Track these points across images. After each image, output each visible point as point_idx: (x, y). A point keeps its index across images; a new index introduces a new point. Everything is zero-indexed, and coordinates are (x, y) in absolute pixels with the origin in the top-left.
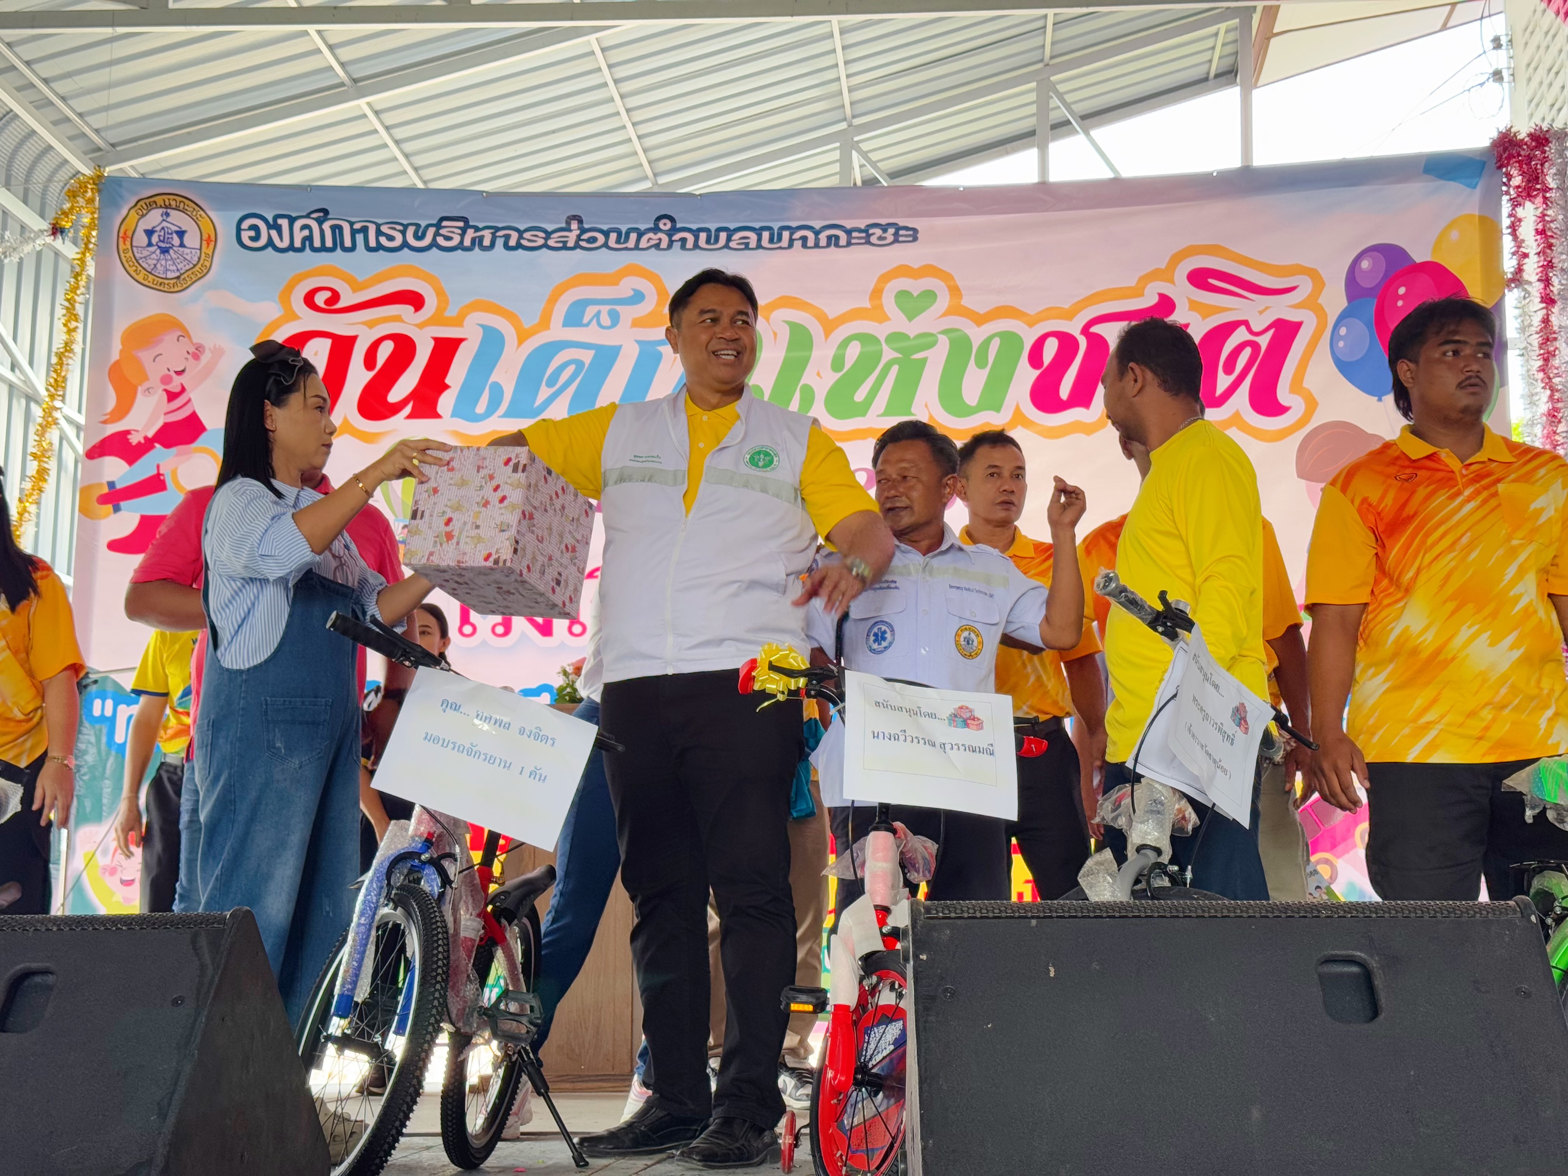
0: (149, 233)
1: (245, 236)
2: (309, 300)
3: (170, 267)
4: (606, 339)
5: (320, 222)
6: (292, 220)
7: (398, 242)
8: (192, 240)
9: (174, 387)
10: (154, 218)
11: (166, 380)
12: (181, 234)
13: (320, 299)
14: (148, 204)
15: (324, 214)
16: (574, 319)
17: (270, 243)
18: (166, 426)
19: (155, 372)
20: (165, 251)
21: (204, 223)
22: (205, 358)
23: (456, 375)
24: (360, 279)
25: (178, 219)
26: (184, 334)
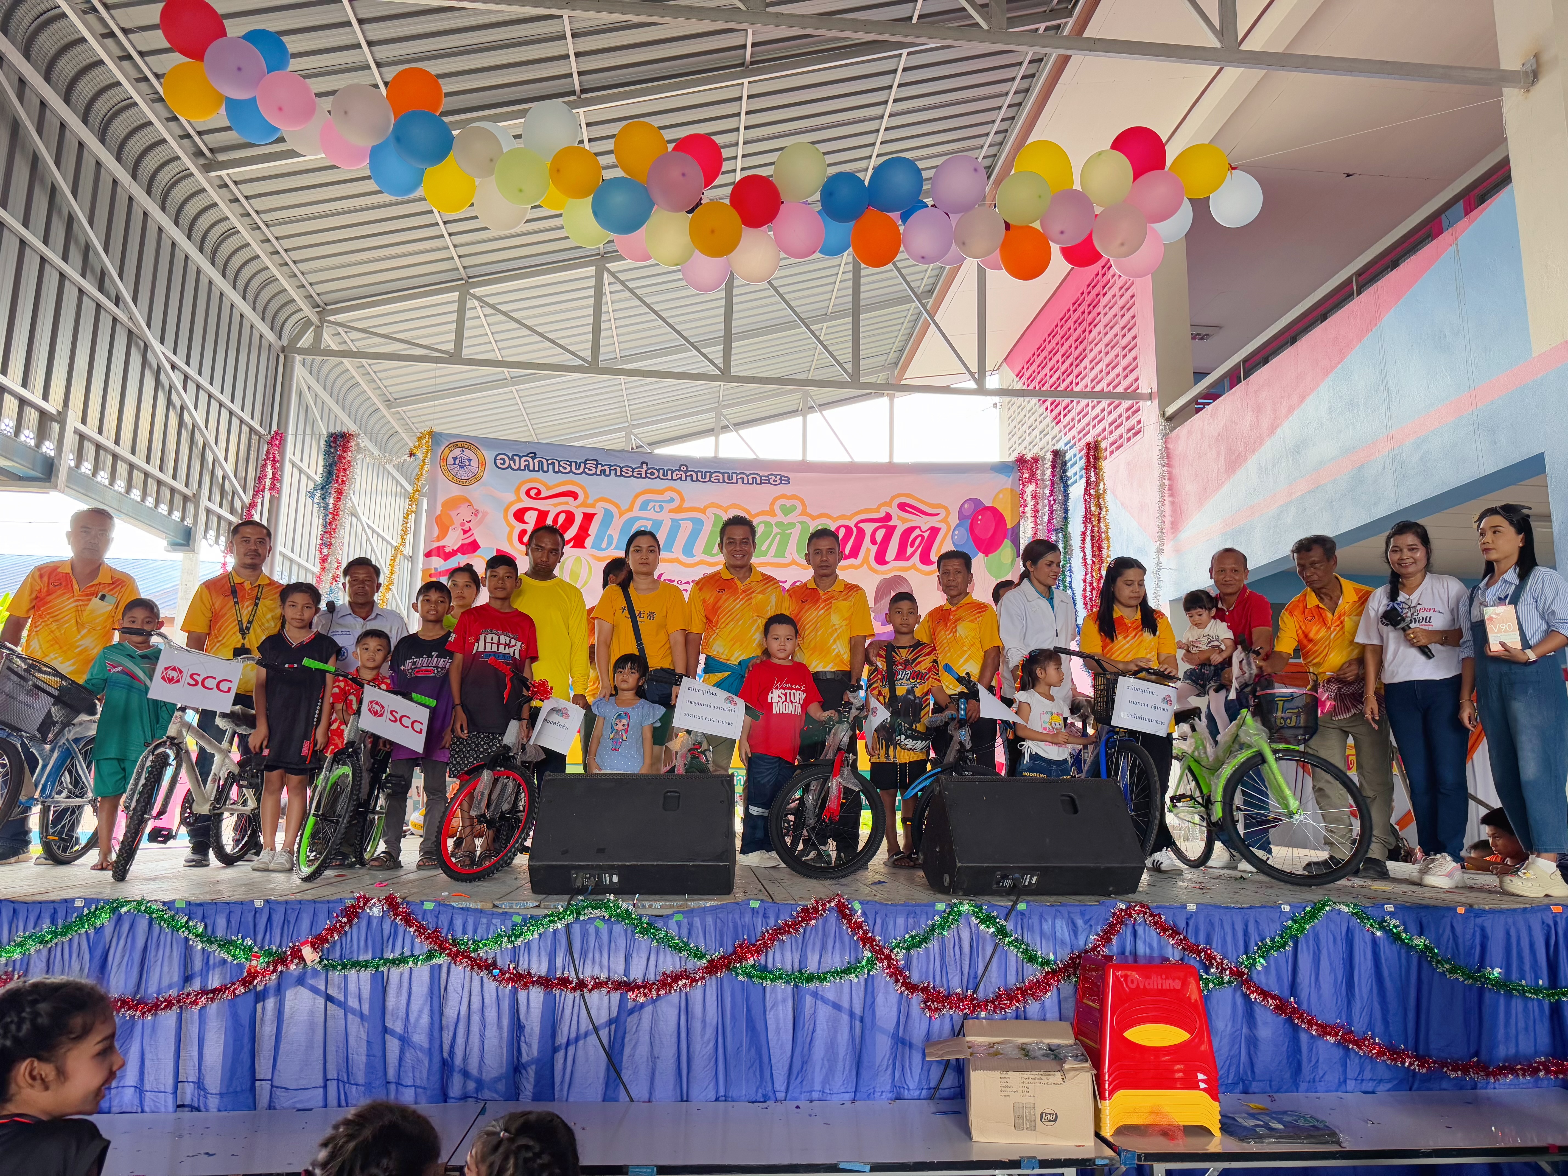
0: (455, 459)
1: (498, 462)
2: (528, 493)
3: (464, 474)
4: (658, 517)
5: (533, 458)
6: (520, 457)
7: (568, 470)
8: (474, 463)
9: (466, 528)
10: (457, 452)
11: (462, 524)
12: (470, 460)
13: (532, 493)
14: (455, 445)
15: (534, 456)
16: (644, 507)
17: (509, 466)
18: (462, 545)
19: (457, 521)
20: (462, 467)
21: (480, 455)
22: (479, 516)
23: (593, 529)
24: (550, 484)
25: (468, 453)
26: (470, 505)
